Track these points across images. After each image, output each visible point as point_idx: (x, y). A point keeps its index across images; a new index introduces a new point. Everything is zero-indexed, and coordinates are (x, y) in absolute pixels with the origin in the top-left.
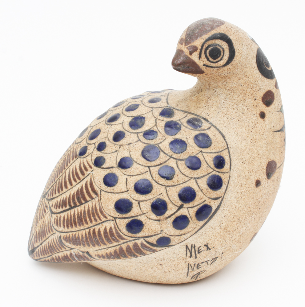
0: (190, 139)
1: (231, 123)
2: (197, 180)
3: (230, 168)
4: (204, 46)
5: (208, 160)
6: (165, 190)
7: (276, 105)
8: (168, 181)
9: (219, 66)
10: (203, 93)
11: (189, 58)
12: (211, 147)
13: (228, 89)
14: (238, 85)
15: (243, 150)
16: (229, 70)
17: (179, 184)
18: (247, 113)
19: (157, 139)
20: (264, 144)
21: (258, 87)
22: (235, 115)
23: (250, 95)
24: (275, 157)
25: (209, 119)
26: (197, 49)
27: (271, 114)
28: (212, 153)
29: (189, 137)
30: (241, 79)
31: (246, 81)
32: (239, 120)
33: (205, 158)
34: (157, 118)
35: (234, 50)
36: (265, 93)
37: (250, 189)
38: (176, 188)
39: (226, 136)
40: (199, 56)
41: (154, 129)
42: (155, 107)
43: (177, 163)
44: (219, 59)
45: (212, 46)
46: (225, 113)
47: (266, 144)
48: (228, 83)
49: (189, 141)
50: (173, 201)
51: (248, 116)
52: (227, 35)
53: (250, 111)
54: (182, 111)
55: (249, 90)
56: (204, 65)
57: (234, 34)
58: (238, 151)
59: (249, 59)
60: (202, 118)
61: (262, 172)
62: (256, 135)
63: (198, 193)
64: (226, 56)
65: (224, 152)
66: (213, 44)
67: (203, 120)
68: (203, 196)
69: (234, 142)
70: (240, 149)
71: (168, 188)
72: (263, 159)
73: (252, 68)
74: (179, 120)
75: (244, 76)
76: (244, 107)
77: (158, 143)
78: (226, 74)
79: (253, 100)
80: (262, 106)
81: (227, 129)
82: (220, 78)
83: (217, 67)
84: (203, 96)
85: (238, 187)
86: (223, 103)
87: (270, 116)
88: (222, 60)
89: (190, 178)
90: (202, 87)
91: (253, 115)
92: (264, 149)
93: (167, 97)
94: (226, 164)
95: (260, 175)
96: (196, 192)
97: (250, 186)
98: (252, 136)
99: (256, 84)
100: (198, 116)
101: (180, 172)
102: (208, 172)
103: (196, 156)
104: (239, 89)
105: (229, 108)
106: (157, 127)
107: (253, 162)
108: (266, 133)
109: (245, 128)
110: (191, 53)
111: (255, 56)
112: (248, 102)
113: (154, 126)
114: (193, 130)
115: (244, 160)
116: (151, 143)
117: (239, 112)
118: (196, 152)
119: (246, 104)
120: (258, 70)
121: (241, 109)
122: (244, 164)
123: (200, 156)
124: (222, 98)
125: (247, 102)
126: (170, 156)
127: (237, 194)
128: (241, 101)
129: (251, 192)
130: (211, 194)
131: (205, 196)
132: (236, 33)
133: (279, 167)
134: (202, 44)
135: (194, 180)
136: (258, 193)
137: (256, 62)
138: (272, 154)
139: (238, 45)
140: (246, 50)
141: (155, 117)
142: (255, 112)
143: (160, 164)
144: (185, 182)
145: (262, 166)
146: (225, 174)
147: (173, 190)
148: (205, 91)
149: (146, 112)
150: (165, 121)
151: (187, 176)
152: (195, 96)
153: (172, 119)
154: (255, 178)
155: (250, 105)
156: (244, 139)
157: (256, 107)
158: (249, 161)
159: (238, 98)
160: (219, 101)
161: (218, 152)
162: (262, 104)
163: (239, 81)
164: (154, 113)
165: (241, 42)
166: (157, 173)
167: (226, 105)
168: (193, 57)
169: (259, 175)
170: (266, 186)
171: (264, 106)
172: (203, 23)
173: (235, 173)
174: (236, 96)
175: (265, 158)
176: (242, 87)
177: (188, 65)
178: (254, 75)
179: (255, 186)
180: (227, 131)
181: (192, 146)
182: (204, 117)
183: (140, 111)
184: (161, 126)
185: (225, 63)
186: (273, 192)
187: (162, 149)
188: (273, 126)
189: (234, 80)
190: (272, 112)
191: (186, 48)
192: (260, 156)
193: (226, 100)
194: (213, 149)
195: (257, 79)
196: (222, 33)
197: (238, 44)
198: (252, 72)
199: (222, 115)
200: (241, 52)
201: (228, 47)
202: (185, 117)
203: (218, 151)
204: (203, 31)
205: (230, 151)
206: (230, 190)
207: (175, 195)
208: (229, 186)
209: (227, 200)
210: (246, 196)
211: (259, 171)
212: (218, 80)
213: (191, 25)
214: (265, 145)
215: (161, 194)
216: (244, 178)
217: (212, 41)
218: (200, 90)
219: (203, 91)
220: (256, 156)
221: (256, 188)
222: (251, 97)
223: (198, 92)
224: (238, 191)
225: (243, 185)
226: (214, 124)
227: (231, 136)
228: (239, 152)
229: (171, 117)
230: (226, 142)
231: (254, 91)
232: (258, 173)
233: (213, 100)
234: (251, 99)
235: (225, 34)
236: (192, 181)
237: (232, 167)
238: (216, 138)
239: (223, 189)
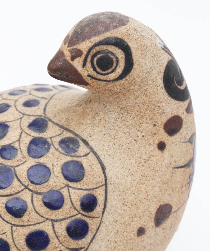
0: (57, 166)
1: (118, 151)
2: (55, 223)
3: (103, 212)
4: (91, 51)
5: (74, 199)
6: (11, 230)
7: (184, 134)
8: (16, 218)
9: (108, 79)
10: (91, 105)
11: (70, 64)
12: (82, 181)
13: (121, 106)
14: (134, 104)
15: (126, 189)
16: (122, 85)
17: (30, 225)
18: (141, 141)
19: (15, 160)
20: (158, 183)
21: (160, 110)
22: (125, 141)
23: (148, 119)
24: (170, 200)
25: (90, 142)
26: (82, 55)
27: (173, 145)
28: (82, 189)
29: (57, 163)
30: (140, 98)
31: (145, 100)
32: (129, 149)
33: (71, 195)
34: (23, 131)
35: (133, 61)
36: (169, 118)
37: (129, 238)
38: (24, 229)
39: (107, 168)
40: (83, 63)
41: (15, 145)
42: (27, 113)
43: (32, 197)
44: (110, 70)
45: (102, 53)
46: (113, 136)
47: (161, 183)
48: (121, 100)
49: (55, 168)
50: (17, 246)
51: (142, 145)
52: (125, 40)
53: (146, 139)
54: (58, 125)
55: (148, 112)
56: (89, 76)
57: (135, 40)
58: (120, 189)
59: (152, 74)
60: (81, 139)
61: (148, 218)
62: (148, 170)
63: (52, 240)
64: (120, 68)
65: (98, 190)
66: (104, 51)
67: (82, 142)
68: (58, 245)
69: (117, 176)
70: (123, 186)
71: (14, 228)
72: (153, 202)
73: (156, 86)
74: (51, 138)
75: (144, 94)
76: (139, 133)
77: (15, 165)
78: (118, 90)
79: (152, 126)
80: (163, 134)
81: (111, 158)
82: (111, 94)
83: (106, 81)
84: (91, 109)
85: (112, 234)
86: (112, 123)
87: (172, 148)
88: (114, 73)
89: (45, 219)
90: (92, 97)
91: (149, 145)
92: (157, 189)
93: (49, 101)
94: (98, 206)
95: (145, 222)
96: (50, 239)
97: (130, 234)
98: (143, 171)
99: (159, 106)
100: (77, 135)
101: (33, 210)
102: (70, 215)
103: (59, 191)
104: (135, 110)
105: (119, 132)
106: (19, 143)
107: (138, 204)
108: (163, 169)
109: (136, 160)
110: (73, 58)
111: (163, 69)
112: (145, 128)
113: (17, 141)
114: (64, 154)
115: (126, 200)
116: (6, 164)
117: (131, 139)
118: (60, 185)
119: (141, 129)
120: (164, 89)
121: (134, 135)
122: (125, 206)
123: (65, 191)
124: (113, 117)
125: (143, 127)
126: (25, 186)
127: (109, 243)
128: (136, 125)
129: (129, 242)
130: (70, 244)
131: (61, 245)
132: (139, 39)
133: (176, 211)
134: (89, 48)
135: (50, 222)
136: (139, 243)
137: (163, 78)
138: (167, 195)
139: (139, 56)
140: (150, 62)
141: (21, 129)
142: (152, 142)
143: (11, 195)
144: (39, 223)
145: (150, 210)
146: (94, 219)
147: (20, 231)
148: (94, 103)
149: (14, 118)
150: (32, 136)
151: (41, 216)
152: (81, 107)
153: (42, 135)
154: (138, 225)
155: (146, 131)
156: (131, 174)
157: (154, 135)
158: (132, 203)
159: (133, 121)
160: (108, 120)
161: (90, 190)
162: (164, 132)
163: (136, 100)
164: (22, 122)
165: (144, 52)
166: (4, 206)
167: (116, 126)
168: (75, 63)
169: (143, 221)
170: (152, 235)
171: (166, 135)
172: (97, 20)
173: (110, 217)
174: (131, 118)
175: (155, 200)
176: (139, 108)
177: (67, 72)
178: (157, 94)
179: (136, 234)
180: (111, 160)
181: (58, 177)
182: (84, 139)
183: (7, 116)
184: (25, 142)
185: (117, 77)
186: (162, 241)
187: (18, 175)
188: (174, 160)
189: (129, 98)
190: (176, 143)
191: (68, 51)
192: (149, 198)
193: (117, 121)
194: (84, 184)
195: (161, 101)
196: (119, 37)
197: (140, 54)
198: (155, 90)
199: (109, 138)
200: (142, 64)
201: (124, 57)
202: (59, 135)
203: (90, 188)
204: (93, 32)
205: (108, 189)
206: (100, 238)
207: (22, 239)
208: (98, 234)
209: (94, 249)
210: (122, 247)
211: (145, 216)
212: (108, 95)
213: (84, 19)
214: (159, 185)
215: (5, 233)
216: (122, 224)
217: (102, 46)
218: (89, 101)
219: (92, 102)
220: (144, 197)
221: (137, 238)
222: (149, 122)
223: (86, 103)
224: (112, 239)
225: (119, 233)
226: (95, 150)
227: (115, 168)
228: (122, 191)
229: (41, 132)
230: (105, 176)
231: (155, 115)
232: (143, 219)
233: (102, 117)
234: (148, 124)
235: (123, 39)
236: (47, 224)
237: (107, 209)
238: (91, 170)
239: (88, 238)
